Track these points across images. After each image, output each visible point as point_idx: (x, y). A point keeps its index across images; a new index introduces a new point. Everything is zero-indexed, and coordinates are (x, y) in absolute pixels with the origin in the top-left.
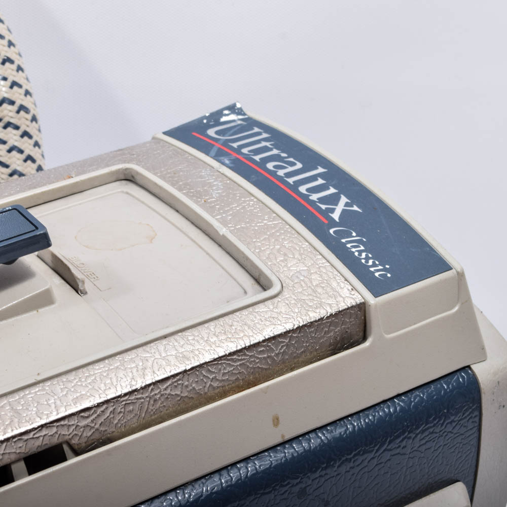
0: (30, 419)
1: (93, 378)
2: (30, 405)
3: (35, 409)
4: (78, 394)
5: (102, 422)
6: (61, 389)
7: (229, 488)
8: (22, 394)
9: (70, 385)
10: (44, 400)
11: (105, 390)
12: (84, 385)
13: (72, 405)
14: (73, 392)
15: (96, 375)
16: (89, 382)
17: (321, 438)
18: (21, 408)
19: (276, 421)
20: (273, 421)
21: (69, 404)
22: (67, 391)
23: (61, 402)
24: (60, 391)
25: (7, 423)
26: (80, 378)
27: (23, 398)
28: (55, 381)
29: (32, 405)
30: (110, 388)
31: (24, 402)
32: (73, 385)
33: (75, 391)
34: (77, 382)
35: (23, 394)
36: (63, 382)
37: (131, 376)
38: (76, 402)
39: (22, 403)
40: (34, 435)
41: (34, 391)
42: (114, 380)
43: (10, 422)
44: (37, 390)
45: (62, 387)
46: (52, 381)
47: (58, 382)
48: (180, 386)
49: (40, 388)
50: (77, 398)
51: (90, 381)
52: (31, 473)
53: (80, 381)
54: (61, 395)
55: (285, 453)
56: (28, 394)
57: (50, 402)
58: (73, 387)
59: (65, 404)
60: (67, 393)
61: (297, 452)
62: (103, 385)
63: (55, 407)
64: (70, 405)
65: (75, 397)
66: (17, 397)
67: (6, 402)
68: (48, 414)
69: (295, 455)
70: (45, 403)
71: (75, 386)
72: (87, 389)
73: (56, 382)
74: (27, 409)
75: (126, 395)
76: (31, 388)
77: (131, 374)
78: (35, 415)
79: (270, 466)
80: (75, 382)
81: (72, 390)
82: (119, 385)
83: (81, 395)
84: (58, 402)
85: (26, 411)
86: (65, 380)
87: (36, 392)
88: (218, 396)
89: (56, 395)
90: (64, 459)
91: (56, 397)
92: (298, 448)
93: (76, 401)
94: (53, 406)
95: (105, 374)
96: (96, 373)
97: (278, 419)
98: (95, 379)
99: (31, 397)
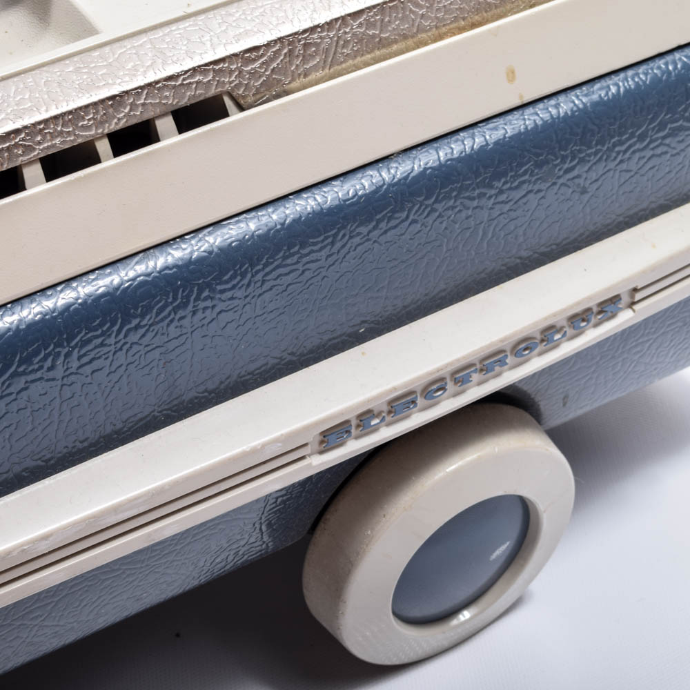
0: (178, 59)
1: (262, 10)
2: (177, 43)
3: (184, 48)
4: (242, 30)
5: (274, 68)
6: (219, 24)
7: (449, 162)
8: (166, 30)
9: (230, 19)
10: (197, 37)
11: (278, 24)
12: (249, 18)
13: (234, 42)
14: (235, 27)
15: (266, 7)
16: (255, 15)
17: (573, 102)
18: (166, 46)
19: (511, 75)
20: (508, 75)
21: (229, 41)
22: (227, 26)
23: (218, 38)
24: (217, 26)
25: (147, 64)
26: (244, 10)
27: (168, 34)
28: (210, 15)
29: (181, 43)
30: (284, 22)
31: (169, 40)
32: (234, 19)
33: (239, 27)
34: (240, 15)
35: (169, 30)
36: (221, 15)
37: (312, 8)
38: (239, 40)
39: (167, 41)
40: (184, 80)
41: (183, 26)
42: (290, 14)
43: (152, 63)
44: (187, 25)
45: (220, 21)
46: (207, 14)
47: (215, 16)
48: (379, 23)
49: (191, 23)
50: (240, 34)
51: (258, 14)
52: (181, 130)
53: (244, 14)
54: (219, 31)
55: (524, 119)
56: (175, 30)
57: (205, 39)
58: (234, 21)
59: (224, 41)
60: (227, 29)
61: (542, 119)
62: (274, 19)
63: (212, 45)
64: (231, 43)
65: (238, 33)
66: (161, 34)
67: (145, 39)
68: (201, 53)
69: (539, 122)
70: (198, 40)
71: (237, 19)
72: (253, 24)
73: (212, 16)
74: (174, 48)
75: (305, 31)
76: (179, 23)
77: (312, 5)
78: (185, 55)
79: (505, 135)
80: (238, 15)
81: (234, 24)
82: (296, 18)
83: (245, 31)
84: (215, 40)
85: (173, 50)
86: (224, 13)
87: (185, 28)
88: (431, 40)
89: (212, 31)
90: (225, 114)
91: (212, 33)
92: (542, 114)
93: (238, 38)
94: (208, 44)
95: (277, 6)
96: (266, 5)
97: (513, 72)
98: (264, 12)
99: (180, 34)
